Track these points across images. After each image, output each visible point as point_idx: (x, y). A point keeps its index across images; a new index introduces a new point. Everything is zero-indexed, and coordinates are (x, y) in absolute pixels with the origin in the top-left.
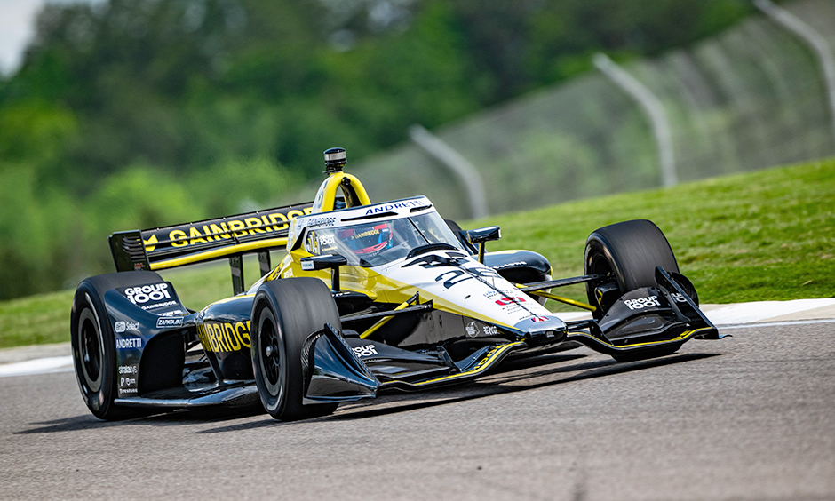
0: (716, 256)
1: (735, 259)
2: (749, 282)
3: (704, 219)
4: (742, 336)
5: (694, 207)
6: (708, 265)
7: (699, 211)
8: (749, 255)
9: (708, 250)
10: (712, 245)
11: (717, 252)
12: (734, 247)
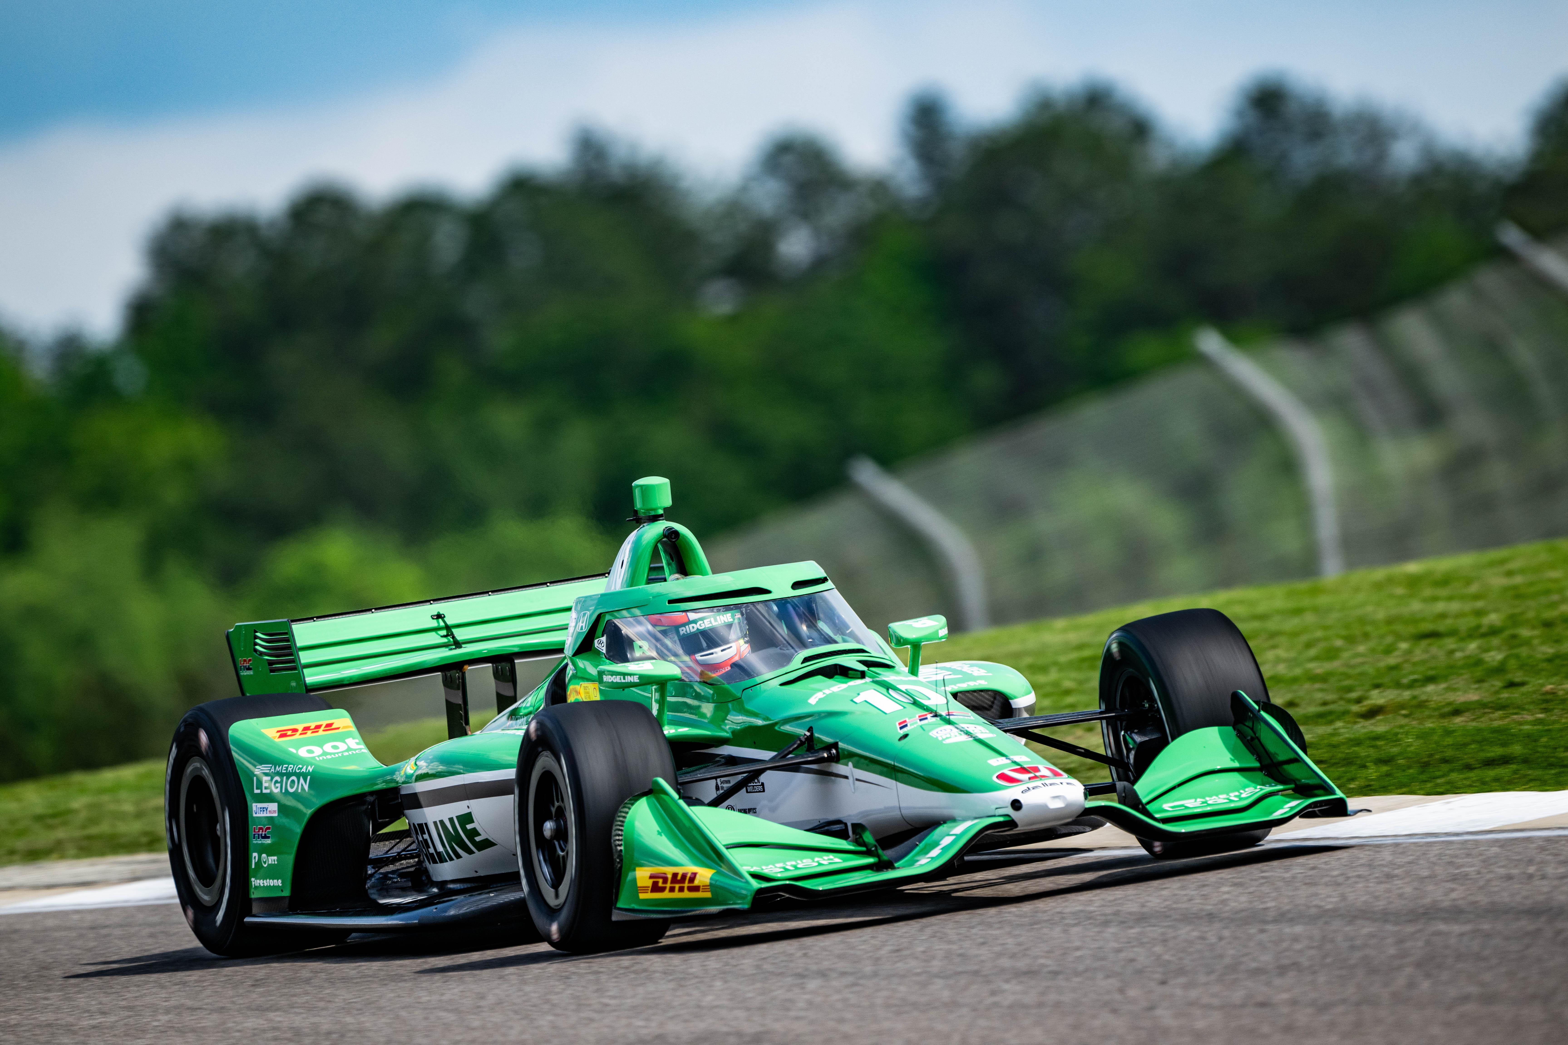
0: (1422, 705)
1: (1457, 712)
2: (1483, 755)
3: (1400, 637)
4: (1468, 855)
5: (1381, 615)
6: (1403, 721)
7: (1390, 621)
8: (1483, 705)
9: (1407, 694)
10: (1411, 685)
11: (1424, 697)
12: (1455, 690)
